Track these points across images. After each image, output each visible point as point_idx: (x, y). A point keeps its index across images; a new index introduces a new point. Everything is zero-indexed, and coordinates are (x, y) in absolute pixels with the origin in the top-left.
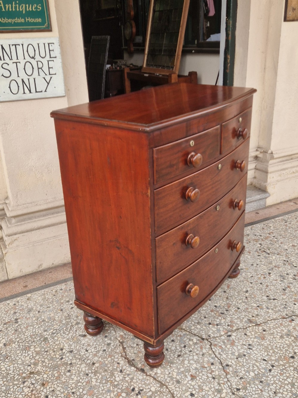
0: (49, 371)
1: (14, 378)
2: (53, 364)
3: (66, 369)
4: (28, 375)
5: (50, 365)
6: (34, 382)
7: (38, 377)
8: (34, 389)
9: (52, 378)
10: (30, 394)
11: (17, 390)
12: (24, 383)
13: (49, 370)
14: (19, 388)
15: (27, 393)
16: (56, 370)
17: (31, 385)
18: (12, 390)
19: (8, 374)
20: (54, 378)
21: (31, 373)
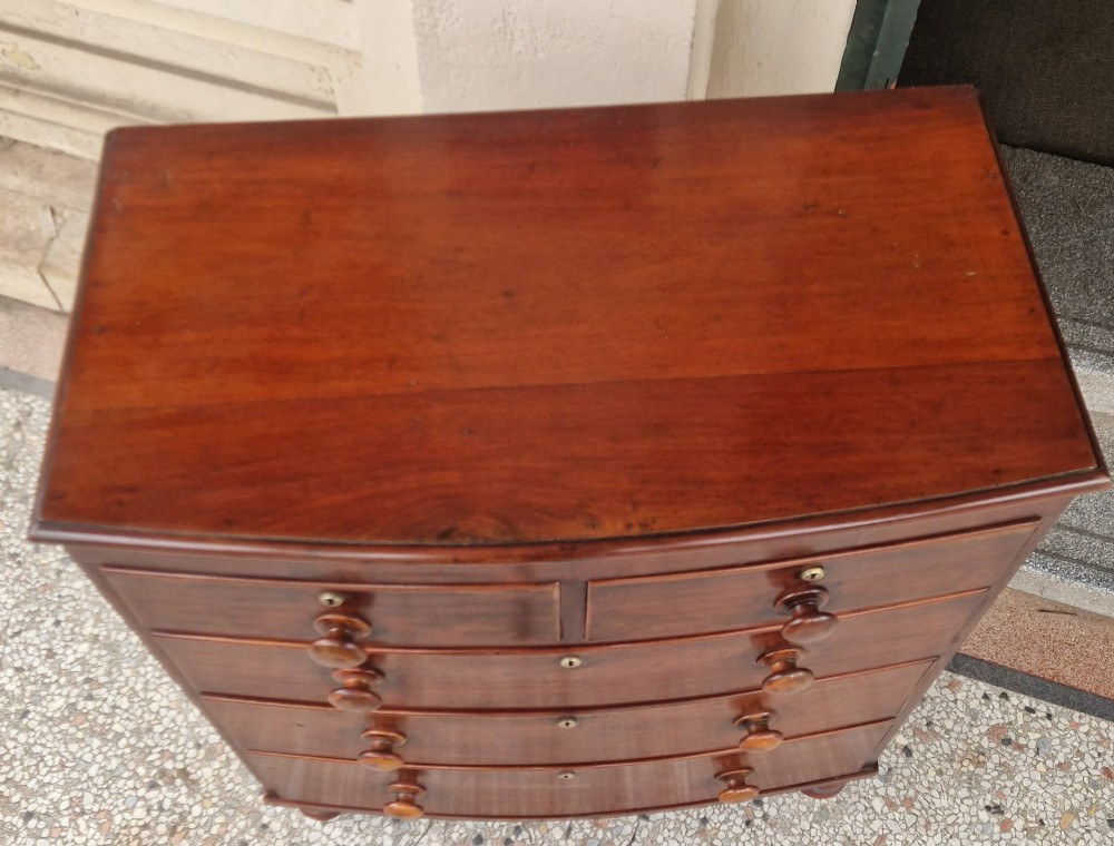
0: (214, 805)
1: (150, 753)
2: (237, 788)
3: (243, 832)
4: (175, 774)
5: (230, 786)
6: (167, 805)
7: (183, 799)
8: (152, 824)
9: (201, 832)
10: (135, 831)
11: (126, 794)
12: (153, 786)
13: (215, 800)
14: (133, 793)
15: (133, 823)
16: (227, 816)
17: (156, 807)
18: (121, 783)
19: (150, 730)
20: (205, 832)
21: (184, 773)
